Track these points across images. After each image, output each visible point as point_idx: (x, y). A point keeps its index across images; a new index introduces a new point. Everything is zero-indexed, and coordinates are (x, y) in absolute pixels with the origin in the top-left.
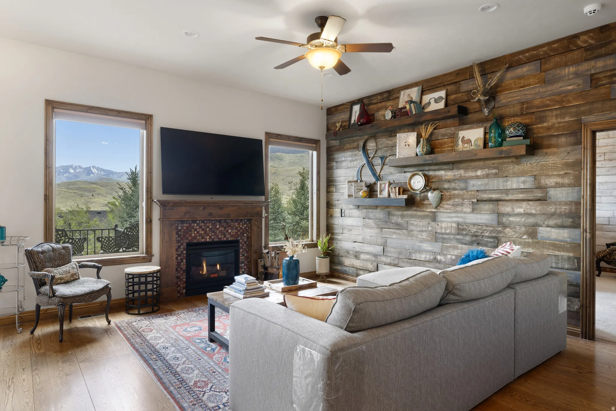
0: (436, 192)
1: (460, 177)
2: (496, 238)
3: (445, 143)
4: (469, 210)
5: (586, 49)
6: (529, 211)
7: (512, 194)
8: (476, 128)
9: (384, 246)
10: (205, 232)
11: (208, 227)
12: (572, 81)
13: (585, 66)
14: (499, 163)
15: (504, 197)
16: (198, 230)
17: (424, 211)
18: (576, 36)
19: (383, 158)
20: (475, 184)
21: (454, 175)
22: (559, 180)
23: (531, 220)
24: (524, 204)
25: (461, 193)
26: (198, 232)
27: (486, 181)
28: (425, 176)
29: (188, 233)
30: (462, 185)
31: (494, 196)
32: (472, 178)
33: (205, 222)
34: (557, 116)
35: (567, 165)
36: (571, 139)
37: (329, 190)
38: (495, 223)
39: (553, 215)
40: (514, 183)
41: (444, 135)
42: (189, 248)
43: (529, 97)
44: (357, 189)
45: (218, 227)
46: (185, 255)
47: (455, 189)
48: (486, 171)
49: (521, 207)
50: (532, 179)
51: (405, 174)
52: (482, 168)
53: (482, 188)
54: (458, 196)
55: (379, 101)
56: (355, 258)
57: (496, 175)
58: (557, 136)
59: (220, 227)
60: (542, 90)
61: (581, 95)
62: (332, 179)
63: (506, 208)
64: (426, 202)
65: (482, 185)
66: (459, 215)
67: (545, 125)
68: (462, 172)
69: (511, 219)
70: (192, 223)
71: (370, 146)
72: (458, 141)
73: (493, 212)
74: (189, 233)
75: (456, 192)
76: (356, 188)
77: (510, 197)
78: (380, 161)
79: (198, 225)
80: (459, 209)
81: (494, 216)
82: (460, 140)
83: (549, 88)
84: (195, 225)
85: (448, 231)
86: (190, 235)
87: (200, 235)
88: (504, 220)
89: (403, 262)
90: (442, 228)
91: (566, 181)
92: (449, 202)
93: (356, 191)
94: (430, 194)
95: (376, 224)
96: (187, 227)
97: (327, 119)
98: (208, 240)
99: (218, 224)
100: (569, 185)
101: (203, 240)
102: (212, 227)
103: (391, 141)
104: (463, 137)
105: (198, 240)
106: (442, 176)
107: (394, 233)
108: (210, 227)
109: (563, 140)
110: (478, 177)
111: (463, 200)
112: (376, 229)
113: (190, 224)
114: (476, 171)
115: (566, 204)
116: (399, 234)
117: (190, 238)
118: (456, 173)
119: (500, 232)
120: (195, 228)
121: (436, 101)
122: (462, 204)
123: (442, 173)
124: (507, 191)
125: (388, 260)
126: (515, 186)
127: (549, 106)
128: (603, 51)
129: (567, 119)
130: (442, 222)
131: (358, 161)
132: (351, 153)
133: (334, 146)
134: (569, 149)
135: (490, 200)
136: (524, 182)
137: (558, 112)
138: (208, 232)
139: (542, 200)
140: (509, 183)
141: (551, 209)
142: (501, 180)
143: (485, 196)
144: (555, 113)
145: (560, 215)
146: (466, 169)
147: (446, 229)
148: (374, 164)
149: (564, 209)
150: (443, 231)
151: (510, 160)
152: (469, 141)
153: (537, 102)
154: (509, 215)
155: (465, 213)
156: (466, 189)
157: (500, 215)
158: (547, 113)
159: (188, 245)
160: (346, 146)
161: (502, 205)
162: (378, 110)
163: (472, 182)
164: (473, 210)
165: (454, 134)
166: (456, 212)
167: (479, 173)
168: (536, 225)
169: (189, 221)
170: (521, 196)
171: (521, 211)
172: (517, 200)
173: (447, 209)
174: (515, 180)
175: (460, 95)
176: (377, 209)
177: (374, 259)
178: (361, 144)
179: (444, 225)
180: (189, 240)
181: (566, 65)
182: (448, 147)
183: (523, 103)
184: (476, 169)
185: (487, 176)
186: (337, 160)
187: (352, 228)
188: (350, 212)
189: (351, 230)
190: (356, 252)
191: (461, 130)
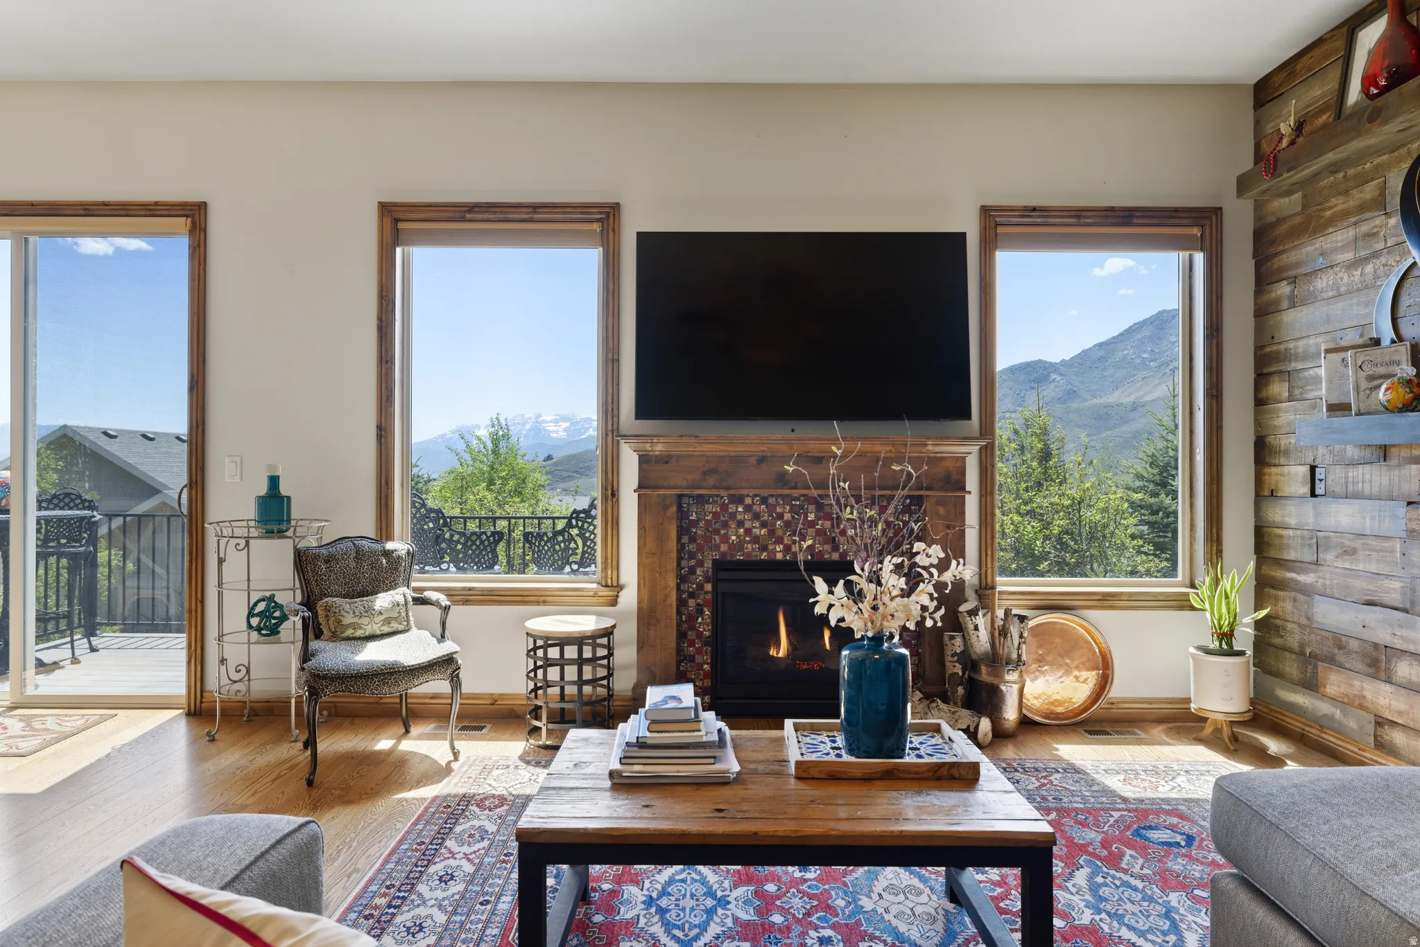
10: (772, 532)
11: (780, 516)
16: (748, 525)
26: (748, 532)
29: (717, 532)
33: (771, 501)
37: (1263, 394)
42: (722, 575)
44: (1371, 378)
45: (811, 517)
46: (709, 597)
56: (1370, 671)
59: (818, 518)
62: (1275, 348)
70: (730, 503)
74: (723, 532)
76: (1362, 374)
79: (748, 508)
84: (740, 509)
86: (725, 539)
87: (756, 540)
93: (1364, 385)
96: (716, 515)
97: (1257, 122)
98: (779, 556)
99: (812, 507)
101: (764, 556)
102: (793, 517)
105: (748, 554)
108: (787, 516)
113: (724, 507)
117: (724, 548)
120: (739, 517)
131: (1383, 260)
132: (1351, 233)
133: (1280, 221)
138: (779, 533)
159: (719, 565)
160: (1330, 208)
169: (722, 497)
178: (1396, 182)
180: (723, 554)
186: (1293, 273)
187: (1358, 544)
188: (1347, 478)
189: (1354, 551)
190: (1376, 646)
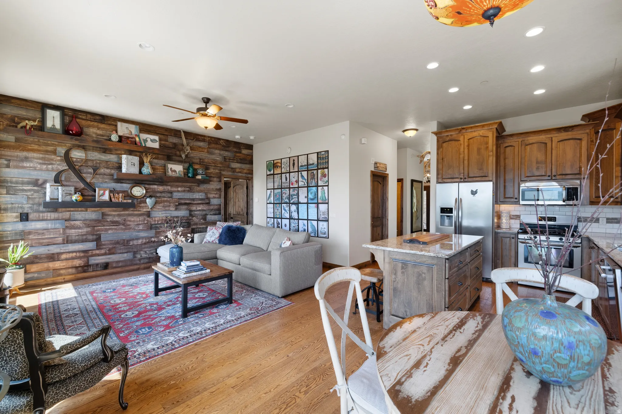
0: (153, 199)
1: (168, 190)
2: (188, 223)
3: (157, 169)
4: (174, 209)
5: (223, 146)
6: (203, 209)
7: (196, 201)
8: (178, 165)
9: (98, 240)
12: (218, 156)
13: (222, 152)
14: (189, 185)
15: (193, 202)
17: (140, 211)
18: (219, 139)
19: (95, 169)
20: (176, 195)
21: (164, 189)
22: (214, 195)
23: (204, 213)
24: (201, 206)
25: (169, 199)
27: (183, 194)
28: (145, 188)
30: (169, 195)
31: (188, 202)
32: (175, 191)
34: (214, 169)
35: (217, 190)
36: (218, 180)
38: (188, 215)
39: (212, 210)
40: (197, 196)
41: (157, 164)
43: (204, 157)
44: (66, 193)
47: (164, 197)
48: (183, 189)
49: (200, 207)
50: (204, 194)
51: (122, 184)
52: (181, 187)
53: (181, 197)
54: (167, 201)
55: (89, 119)
57: (188, 191)
58: (214, 177)
60: (208, 156)
61: (221, 163)
63: (194, 208)
64: (142, 205)
65: (181, 196)
66: (167, 212)
67: (209, 171)
68: (169, 188)
69: (196, 213)
71: (75, 155)
72: (168, 169)
73: (187, 209)
75: (165, 199)
76: (64, 192)
77: (195, 202)
78: (91, 170)
80: (167, 208)
81: (188, 212)
82: (169, 169)
83: (211, 156)
85: (160, 222)
88: (192, 213)
89: (120, 249)
90: (155, 221)
91: (217, 196)
92: (160, 205)
93: (64, 195)
94: (148, 200)
95: (85, 224)
100: (218, 198)
103: (105, 156)
104: (171, 168)
106: (155, 189)
107: (110, 229)
109: (215, 179)
110: (178, 191)
111: (170, 203)
112: (85, 228)
114: (178, 188)
115: (217, 205)
116: (116, 229)
118: (165, 188)
119: (191, 219)
121: (152, 141)
122: (169, 206)
123: (156, 187)
124: (193, 200)
125: (103, 251)
126: (197, 197)
127: (210, 163)
128: (227, 149)
129: (217, 171)
130: (155, 217)
131: (56, 166)
132: (41, 156)
134: (218, 183)
135: (185, 204)
136: (201, 195)
137: (214, 167)
139: (208, 204)
140: (195, 195)
141: (212, 207)
142: (191, 194)
143: (183, 201)
144: (213, 167)
145: (215, 210)
146: (172, 186)
147: (158, 221)
148: (82, 171)
149: (216, 207)
150: (156, 222)
151: (195, 184)
152: (175, 171)
153: (206, 160)
154: (195, 211)
155: (171, 211)
156: (171, 197)
157: (191, 211)
158: (210, 167)
160: (31, 146)
161: (192, 206)
162: (89, 126)
163: (175, 194)
164: (176, 209)
165: (165, 165)
166: (166, 210)
167: (179, 189)
168: (207, 214)
170: (200, 202)
171: (200, 208)
172: (198, 204)
173: (159, 209)
174: (197, 194)
175: (168, 143)
176: (87, 211)
177: (82, 255)
178: (62, 151)
179: (156, 219)
181: (216, 149)
182: (160, 172)
183: (200, 159)
184: (178, 186)
185: (184, 191)
186: (9, 158)
187: (45, 231)
188: (39, 216)
189: (43, 233)
190: (53, 254)
191: (169, 164)
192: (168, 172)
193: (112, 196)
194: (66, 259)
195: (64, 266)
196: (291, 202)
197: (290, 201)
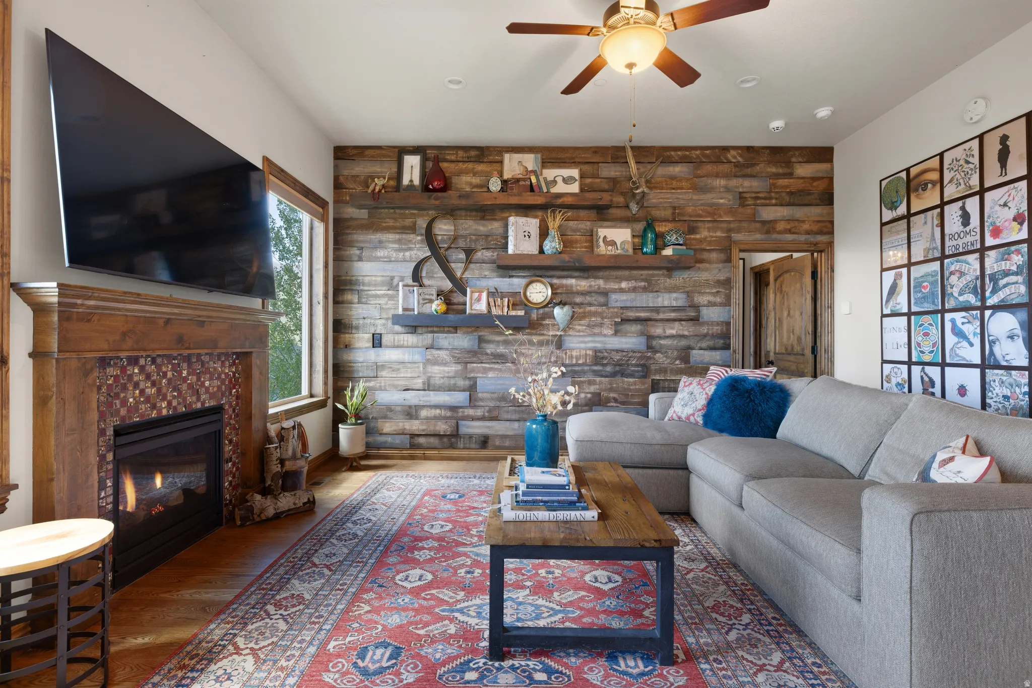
0: (566, 308)
1: (599, 288)
2: (643, 366)
3: (576, 241)
4: (610, 332)
5: (737, 165)
6: (681, 333)
7: (664, 312)
8: (620, 227)
9: (472, 389)
10: (159, 390)
11: (165, 374)
12: (723, 195)
13: (734, 182)
14: (648, 275)
15: (654, 316)
16: (142, 385)
17: (543, 335)
18: (726, 149)
19: (469, 252)
20: (617, 299)
21: (590, 286)
22: (711, 298)
23: (684, 343)
24: (677, 324)
25: (600, 309)
26: (142, 392)
27: (632, 296)
28: (552, 286)
29: (117, 396)
30: (602, 299)
31: (643, 315)
32: (614, 291)
33: (159, 361)
34: (709, 230)
35: (719, 283)
36: (722, 256)
37: (340, 299)
38: (643, 347)
39: (705, 336)
40: (666, 300)
41: (575, 231)
42: (122, 440)
43: (682, 202)
44: (424, 299)
45: (185, 373)
46: (110, 467)
47: (590, 304)
48: (632, 284)
49: (672, 328)
50: (684, 296)
51: (511, 279)
52: (627, 279)
53: (628, 304)
54: (595, 314)
55: (461, 159)
56: (407, 417)
57: (645, 290)
58: (709, 251)
59: (189, 374)
60: (695, 197)
61: (731, 211)
62: (348, 278)
63: (658, 330)
64: (547, 322)
65: (627, 300)
66: (597, 339)
67: (698, 236)
68: (601, 282)
69: (662, 342)
70: (128, 364)
71: (440, 229)
72: (597, 241)
73: (642, 334)
74: (122, 395)
75: (593, 309)
76: (421, 298)
77: (661, 316)
78: (462, 256)
79: (142, 369)
80: (596, 330)
81: (643, 340)
82: (601, 240)
83: (702, 197)
84: (136, 371)
85: (580, 362)
86: (124, 402)
87: (148, 399)
88: (654, 343)
89: (508, 412)
90: (571, 357)
91: (718, 300)
92: (582, 322)
93: (421, 301)
94: (557, 311)
95: (454, 357)
96: (116, 378)
97: (336, 167)
98: (164, 412)
99: (185, 365)
100: (721, 305)
101: (154, 414)
102: (173, 374)
103: (484, 226)
104: (605, 237)
105: (142, 416)
106: (571, 286)
107: (491, 369)
108: (169, 374)
109: (714, 256)
110: (621, 290)
111: (603, 318)
112: (454, 365)
113: (123, 369)
114: (620, 282)
115: (718, 324)
116: (500, 370)
117: (123, 412)
118: (593, 283)
119: (649, 358)
120: (136, 379)
121: (566, 181)
122: (601, 325)
123: (572, 281)
124: (657, 310)
125: (479, 413)
126: (666, 303)
127: (700, 216)
128: (749, 171)
129: (719, 234)
130: (571, 349)
131: (415, 252)
132: (397, 236)
133: (352, 219)
134: (721, 265)
135: (638, 320)
136: (676, 299)
137: (711, 225)
138: (164, 390)
139: (695, 320)
140: (660, 299)
141: (704, 330)
142: (651, 295)
143: (632, 314)
144: (707, 225)
145: (713, 336)
146: (607, 279)
147: (577, 358)
148: (449, 259)
149: (717, 329)
150: (574, 362)
151: (661, 272)
152: (613, 243)
153: (690, 210)
154: (660, 337)
155: (605, 336)
156: (606, 304)
157: (650, 338)
158: (699, 224)
159: (118, 433)
160: (385, 223)
161: (653, 326)
162: (459, 173)
163: (613, 297)
164: (616, 333)
165: (592, 231)
166: (594, 335)
167: (624, 285)
168: (690, 348)
169: (122, 359)
170: (673, 315)
171: (674, 332)
172: (668, 320)
173: (579, 331)
174: (666, 296)
175: (598, 180)
176: (456, 333)
177: (449, 414)
178: (422, 223)
179: (574, 354)
180: (123, 419)
181: (717, 176)
182: (582, 247)
183: (674, 208)
184: (620, 279)
185: (634, 290)
186: (362, 245)
187: (400, 366)
188: (394, 339)
189: (398, 369)
190: (410, 407)
191: (602, 227)
192: (598, 246)
193: (492, 304)
194: (427, 418)
195: (423, 430)
196: (989, 302)
197: (983, 299)
